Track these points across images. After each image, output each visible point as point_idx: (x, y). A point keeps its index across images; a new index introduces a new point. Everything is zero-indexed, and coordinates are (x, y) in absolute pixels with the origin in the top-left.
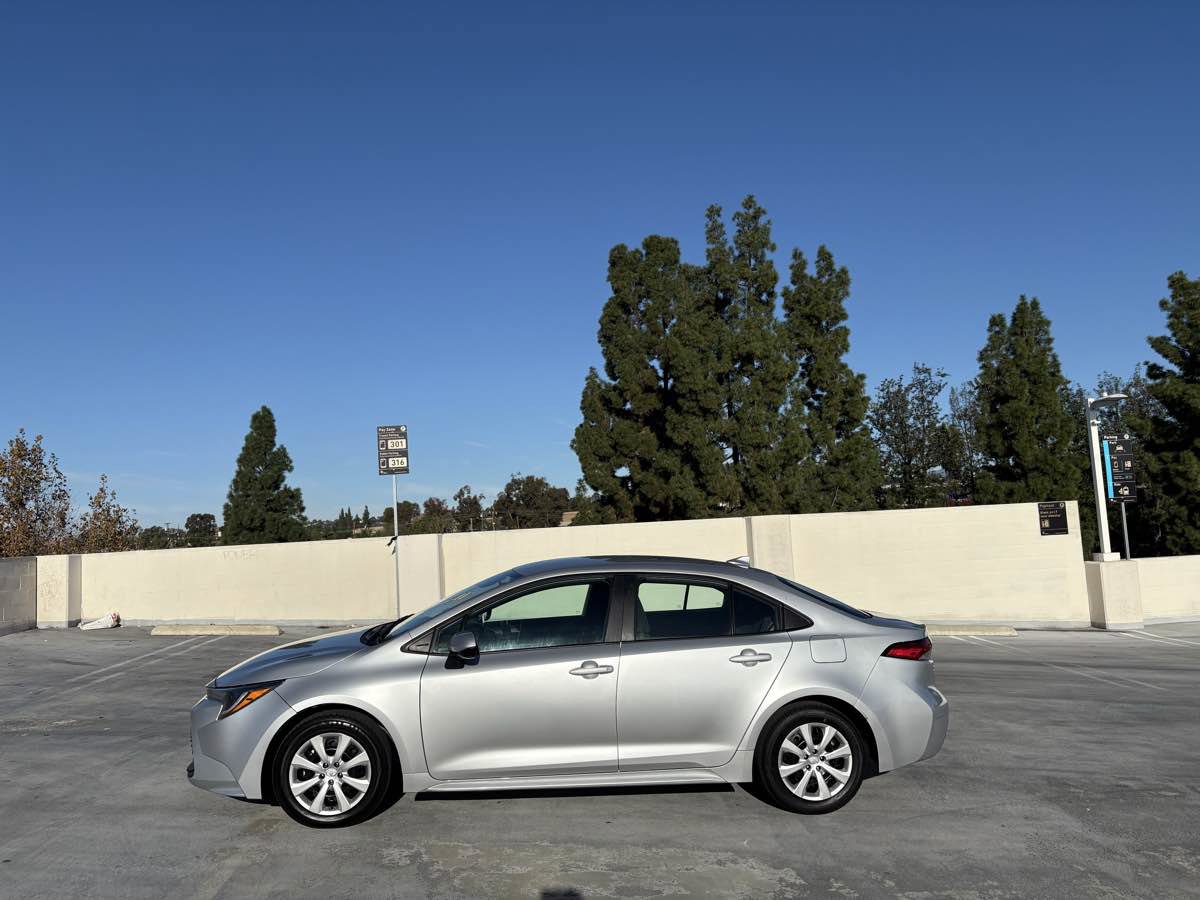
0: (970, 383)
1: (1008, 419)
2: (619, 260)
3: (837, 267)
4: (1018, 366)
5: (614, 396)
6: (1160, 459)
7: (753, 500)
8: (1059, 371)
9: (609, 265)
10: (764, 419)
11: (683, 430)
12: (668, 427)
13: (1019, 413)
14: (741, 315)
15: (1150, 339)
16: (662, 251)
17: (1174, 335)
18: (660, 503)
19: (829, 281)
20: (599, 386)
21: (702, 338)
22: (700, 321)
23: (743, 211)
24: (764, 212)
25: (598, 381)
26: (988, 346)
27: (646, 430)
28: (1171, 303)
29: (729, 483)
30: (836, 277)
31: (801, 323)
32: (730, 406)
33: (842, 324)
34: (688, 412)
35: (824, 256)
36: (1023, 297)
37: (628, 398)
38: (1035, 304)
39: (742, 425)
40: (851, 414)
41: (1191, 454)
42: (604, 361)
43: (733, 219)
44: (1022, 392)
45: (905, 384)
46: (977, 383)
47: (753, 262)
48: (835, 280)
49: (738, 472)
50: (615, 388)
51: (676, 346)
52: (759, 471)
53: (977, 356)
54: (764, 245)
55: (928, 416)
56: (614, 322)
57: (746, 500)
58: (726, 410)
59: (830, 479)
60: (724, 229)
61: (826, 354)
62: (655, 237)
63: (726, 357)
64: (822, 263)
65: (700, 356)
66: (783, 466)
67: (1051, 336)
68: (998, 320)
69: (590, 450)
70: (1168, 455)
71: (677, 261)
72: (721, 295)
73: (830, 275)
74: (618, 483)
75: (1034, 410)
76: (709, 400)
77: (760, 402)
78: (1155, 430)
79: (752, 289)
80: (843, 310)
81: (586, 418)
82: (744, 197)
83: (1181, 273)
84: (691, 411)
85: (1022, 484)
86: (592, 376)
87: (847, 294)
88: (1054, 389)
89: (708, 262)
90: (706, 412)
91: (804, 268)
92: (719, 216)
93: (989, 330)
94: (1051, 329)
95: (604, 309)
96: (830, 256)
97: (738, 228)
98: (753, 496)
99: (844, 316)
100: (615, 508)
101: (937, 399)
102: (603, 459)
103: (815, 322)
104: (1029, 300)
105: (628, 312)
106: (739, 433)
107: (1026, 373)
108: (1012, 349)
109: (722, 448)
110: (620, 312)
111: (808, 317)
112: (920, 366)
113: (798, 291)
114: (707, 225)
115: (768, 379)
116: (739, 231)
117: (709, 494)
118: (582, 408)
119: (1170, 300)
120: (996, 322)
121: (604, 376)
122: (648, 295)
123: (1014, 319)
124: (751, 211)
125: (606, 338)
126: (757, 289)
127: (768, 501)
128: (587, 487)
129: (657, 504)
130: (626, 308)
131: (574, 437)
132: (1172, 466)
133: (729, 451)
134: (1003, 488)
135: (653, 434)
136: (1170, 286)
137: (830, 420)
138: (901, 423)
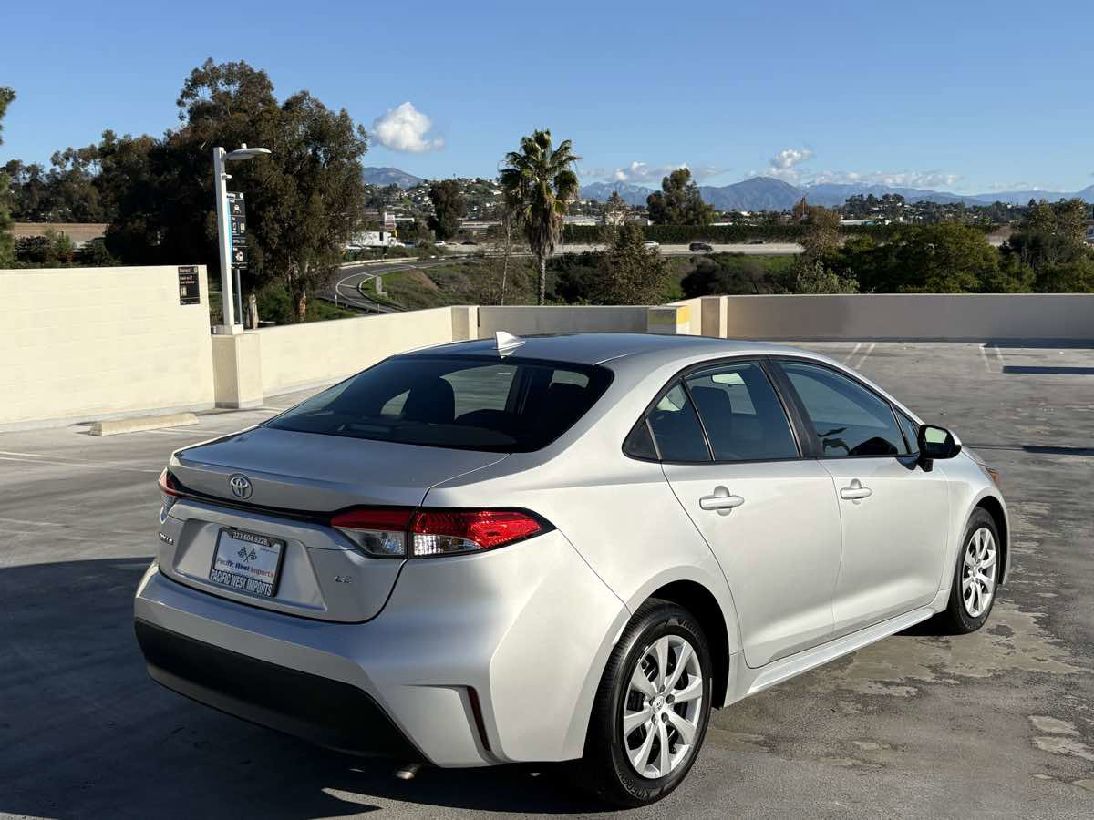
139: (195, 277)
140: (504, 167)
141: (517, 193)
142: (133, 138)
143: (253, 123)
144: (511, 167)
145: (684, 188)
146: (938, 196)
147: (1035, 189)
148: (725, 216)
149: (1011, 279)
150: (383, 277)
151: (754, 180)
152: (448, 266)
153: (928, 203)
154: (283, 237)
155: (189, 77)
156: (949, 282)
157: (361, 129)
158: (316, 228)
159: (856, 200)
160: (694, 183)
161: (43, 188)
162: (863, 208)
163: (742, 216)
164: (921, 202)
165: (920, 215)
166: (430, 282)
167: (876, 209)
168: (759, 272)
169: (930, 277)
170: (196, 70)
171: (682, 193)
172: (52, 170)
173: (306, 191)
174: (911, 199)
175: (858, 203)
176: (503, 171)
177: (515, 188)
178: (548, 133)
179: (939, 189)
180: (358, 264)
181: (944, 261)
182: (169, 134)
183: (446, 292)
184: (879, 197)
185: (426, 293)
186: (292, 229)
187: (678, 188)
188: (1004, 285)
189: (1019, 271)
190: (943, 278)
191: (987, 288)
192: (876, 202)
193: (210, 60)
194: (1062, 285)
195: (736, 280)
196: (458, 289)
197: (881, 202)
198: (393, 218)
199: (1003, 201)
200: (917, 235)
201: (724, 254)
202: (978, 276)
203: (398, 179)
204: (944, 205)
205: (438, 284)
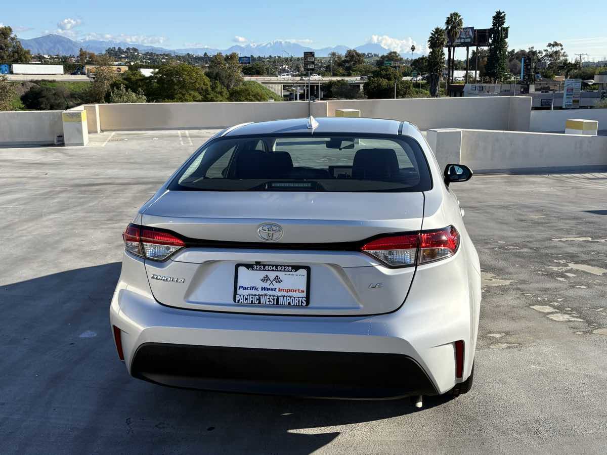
145: (9, 39)
146: (157, 49)
147: (206, 47)
148: (33, 58)
149: (218, 95)
151: (48, 36)
153: (152, 53)
156: (187, 97)
159: (112, 50)
160: (15, 35)
162: (116, 55)
163: (45, 58)
164: (148, 53)
165: (148, 60)
167: (123, 56)
168: (67, 92)
169: (176, 94)
171: (8, 42)
174: (142, 51)
175: (112, 52)
179: (156, 46)
181: (183, 85)
184: (124, 48)
187: (5, 38)
188: (215, 99)
189: (221, 91)
190: (183, 95)
191: (205, 99)
192: (123, 52)
194: (243, 98)
195: (57, 97)
197: (126, 52)
199: (191, 53)
200: (167, 70)
201: (43, 81)
202: (200, 93)
204: (161, 55)
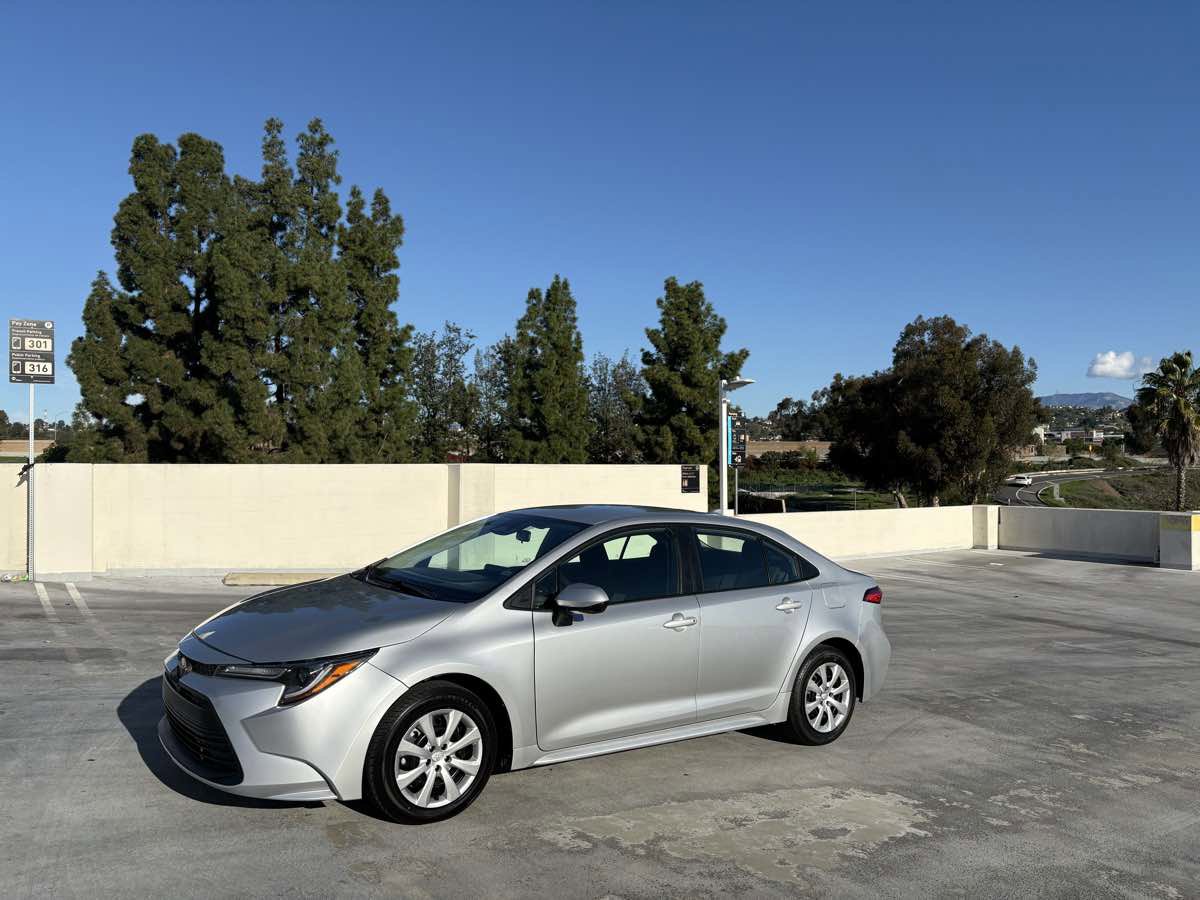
0: (493, 347)
1: (538, 385)
2: (145, 152)
3: (393, 214)
4: (549, 338)
5: (132, 310)
6: (644, 431)
7: (299, 442)
8: (581, 347)
9: (132, 155)
10: (318, 358)
11: (223, 359)
12: (204, 354)
13: (547, 381)
14: (297, 244)
15: (647, 330)
16: (203, 153)
17: (663, 329)
18: (185, 438)
19: (383, 226)
20: (110, 295)
21: (254, 262)
22: (251, 243)
23: (308, 134)
24: (332, 140)
25: (109, 289)
26: (526, 316)
27: (169, 355)
28: (665, 303)
29: (274, 422)
30: (392, 224)
31: (355, 264)
32: (277, 340)
33: (393, 271)
34: (230, 340)
35: (381, 200)
36: (557, 277)
37: (151, 314)
38: (566, 285)
39: (293, 363)
40: (398, 363)
41: (668, 429)
42: (117, 267)
43: (298, 140)
44: (551, 362)
45: (437, 340)
46: (500, 348)
47: (315, 190)
48: (389, 226)
49: (283, 411)
50: (133, 301)
51: (224, 265)
52: (309, 412)
53: (516, 323)
54: (329, 175)
55: (454, 373)
56: (135, 223)
57: (290, 442)
58: (274, 344)
59: (371, 427)
60: (284, 148)
61: (377, 300)
62: (196, 136)
63: (281, 286)
64: (378, 207)
65: (250, 280)
66: (333, 409)
67: (576, 315)
68: (536, 294)
69: (95, 371)
70: (651, 428)
71: (220, 169)
72: (275, 219)
73: (384, 220)
74: (131, 413)
75: (560, 379)
76: (257, 330)
77: (315, 339)
78: (644, 407)
79: (313, 220)
80: (395, 258)
81: (89, 331)
82: (311, 119)
83: (674, 278)
84: (235, 339)
85: (544, 443)
86: (101, 283)
87: (400, 243)
88: (575, 363)
89: (264, 180)
90: (251, 343)
91: (362, 208)
92: (279, 132)
93: (528, 302)
94: (577, 309)
95: (122, 206)
96: (387, 201)
97: (301, 150)
98: (299, 438)
99: (396, 265)
100: (123, 439)
101: (463, 359)
102: (109, 382)
103: (369, 265)
104: (562, 280)
105: (153, 214)
106: (289, 371)
107: (555, 346)
108: (546, 322)
109: (266, 384)
110: (144, 213)
111: (363, 259)
112: (451, 325)
113: (355, 230)
114: (265, 138)
115: (325, 317)
116: (302, 154)
117: (250, 433)
118: (84, 318)
119: (664, 300)
120: (534, 295)
121: (116, 284)
122: (182, 200)
123: (549, 295)
124: (317, 136)
125: (121, 239)
126: (318, 220)
127: (315, 444)
128: (89, 414)
129: (181, 440)
130: (152, 209)
131: (70, 352)
132: (653, 438)
133: (273, 388)
134: (530, 446)
135: (179, 360)
136: (666, 288)
137: (376, 366)
138: (430, 378)
139: (697, 474)
140: (1140, 387)
141: (1153, 409)
142: (855, 378)
143: (939, 362)
144: (1148, 386)
150: (1061, 486)
152: (1133, 477)
154: (959, 451)
155: (903, 330)
157: (1032, 362)
158: (990, 443)
161: (806, 417)
166: (1113, 490)
170: (909, 325)
172: (813, 404)
173: (979, 414)
176: (1139, 390)
177: (1150, 405)
178: (1189, 354)
180: (1044, 473)
182: (876, 373)
183: (1130, 500)
185: (1107, 500)
186: (967, 444)
193: (920, 317)
196: (1142, 497)
198: (1102, 435)
203: (1114, 402)
205: (1121, 493)
